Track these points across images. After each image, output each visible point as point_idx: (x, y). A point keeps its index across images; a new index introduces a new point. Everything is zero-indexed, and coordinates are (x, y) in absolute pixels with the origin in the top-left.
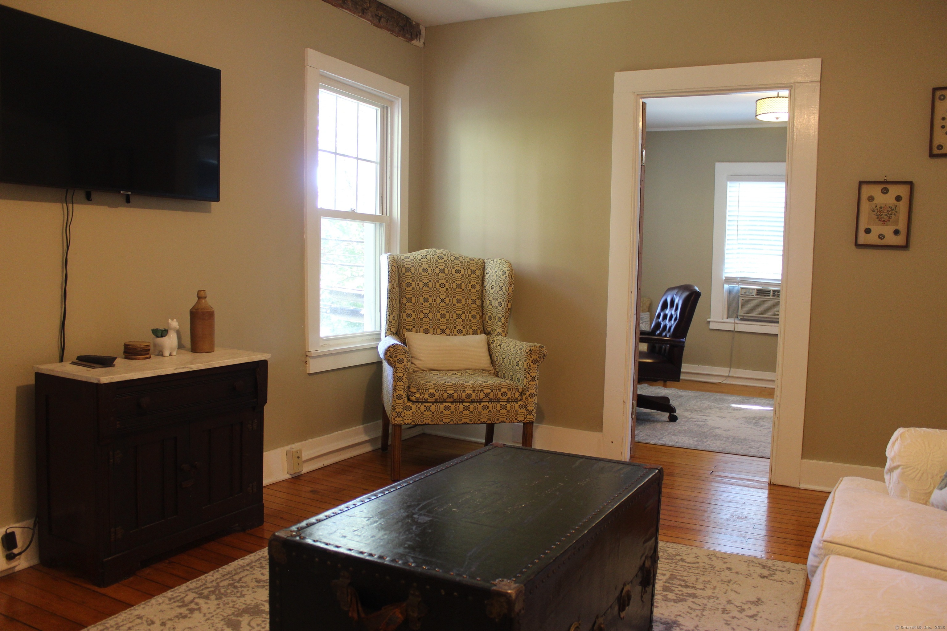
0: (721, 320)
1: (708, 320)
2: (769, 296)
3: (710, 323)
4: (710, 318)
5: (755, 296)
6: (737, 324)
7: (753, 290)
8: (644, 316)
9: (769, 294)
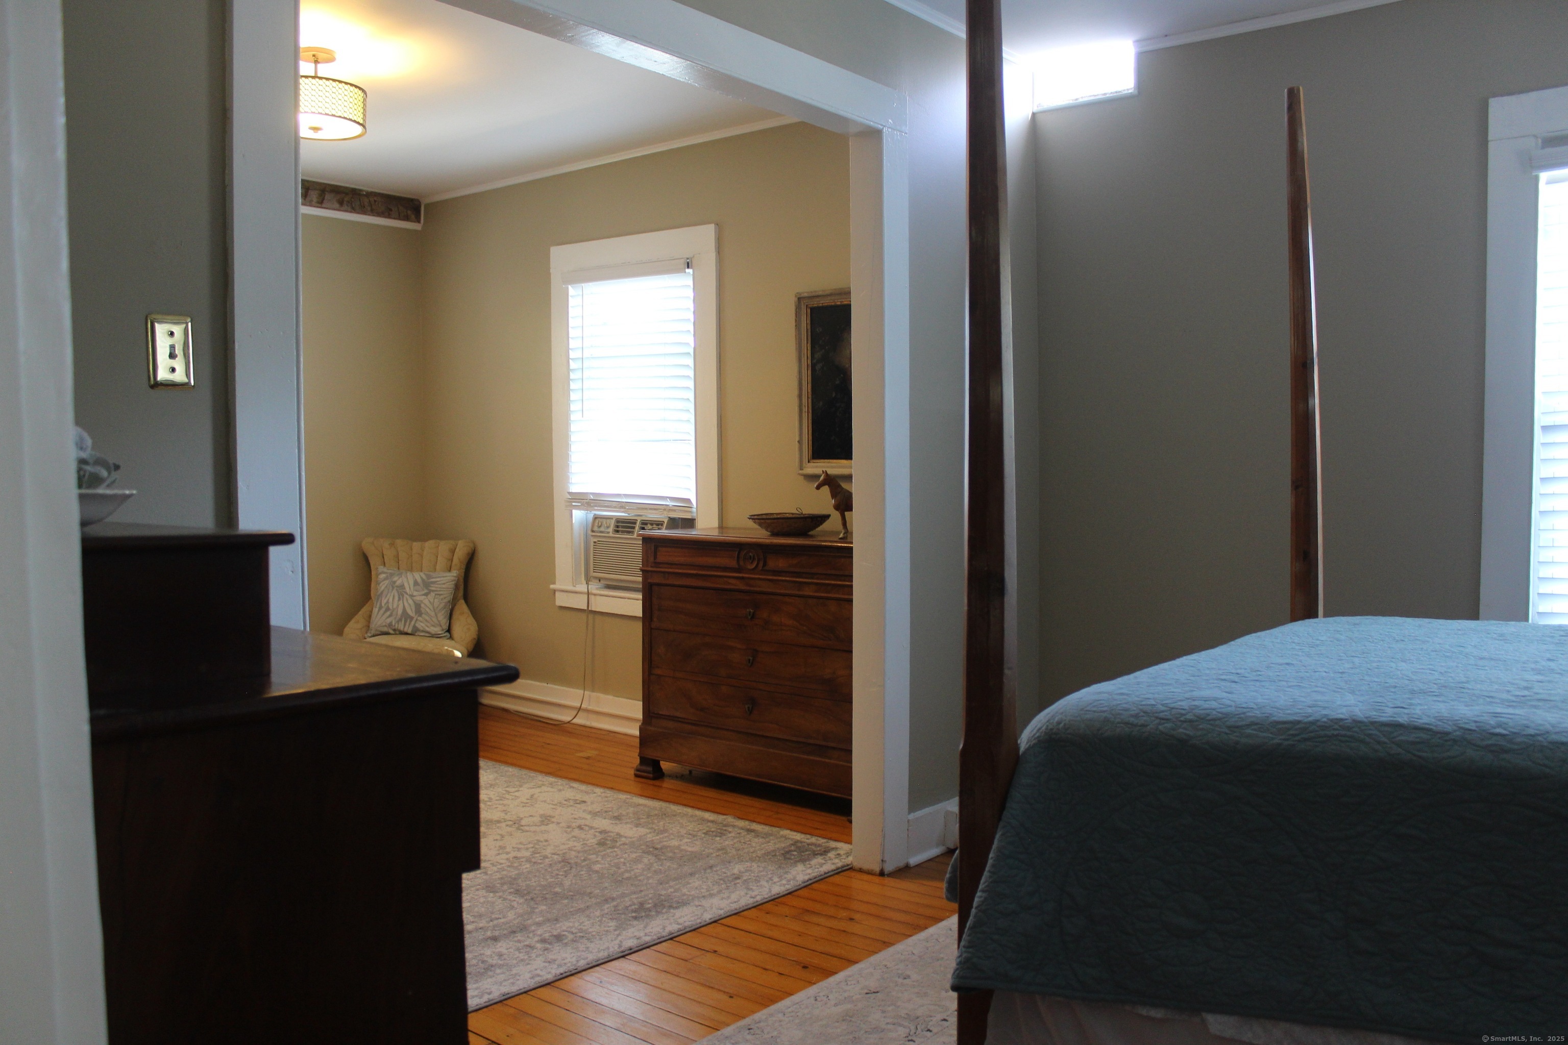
0: (571, 588)
1: (552, 586)
2: (632, 532)
3: (557, 594)
4: (554, 583)
5: (611, 535)
6: (595, 595)
7: (612, 520)
8: (438, 579)
9: (634, 528)
